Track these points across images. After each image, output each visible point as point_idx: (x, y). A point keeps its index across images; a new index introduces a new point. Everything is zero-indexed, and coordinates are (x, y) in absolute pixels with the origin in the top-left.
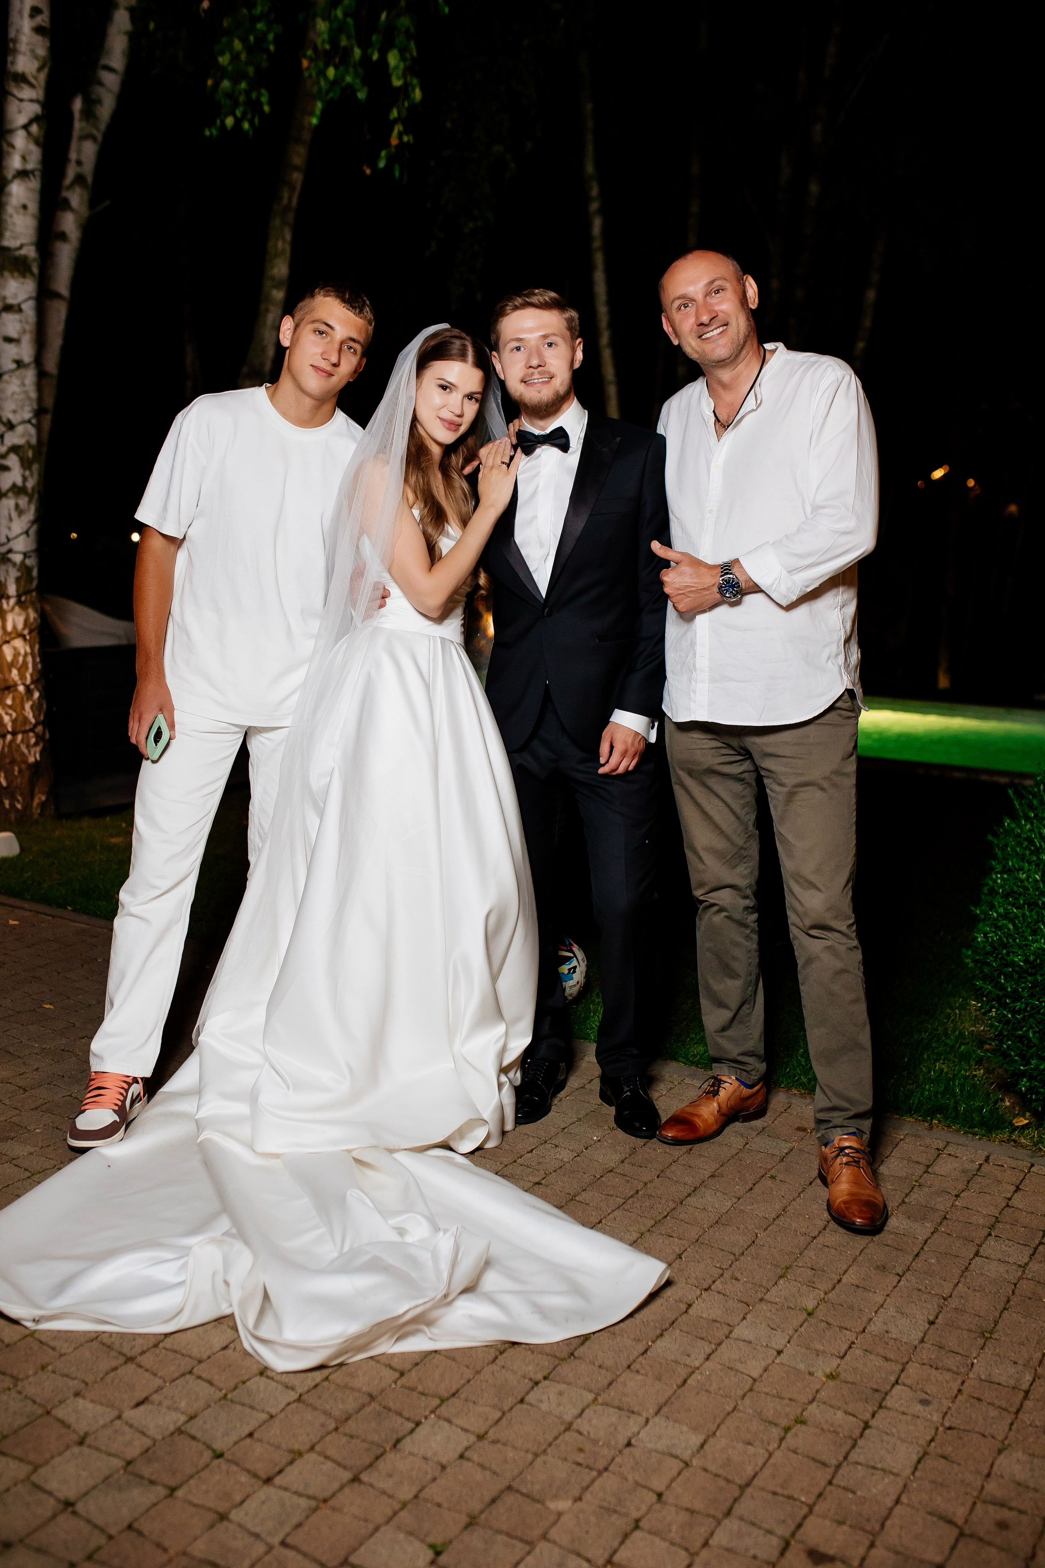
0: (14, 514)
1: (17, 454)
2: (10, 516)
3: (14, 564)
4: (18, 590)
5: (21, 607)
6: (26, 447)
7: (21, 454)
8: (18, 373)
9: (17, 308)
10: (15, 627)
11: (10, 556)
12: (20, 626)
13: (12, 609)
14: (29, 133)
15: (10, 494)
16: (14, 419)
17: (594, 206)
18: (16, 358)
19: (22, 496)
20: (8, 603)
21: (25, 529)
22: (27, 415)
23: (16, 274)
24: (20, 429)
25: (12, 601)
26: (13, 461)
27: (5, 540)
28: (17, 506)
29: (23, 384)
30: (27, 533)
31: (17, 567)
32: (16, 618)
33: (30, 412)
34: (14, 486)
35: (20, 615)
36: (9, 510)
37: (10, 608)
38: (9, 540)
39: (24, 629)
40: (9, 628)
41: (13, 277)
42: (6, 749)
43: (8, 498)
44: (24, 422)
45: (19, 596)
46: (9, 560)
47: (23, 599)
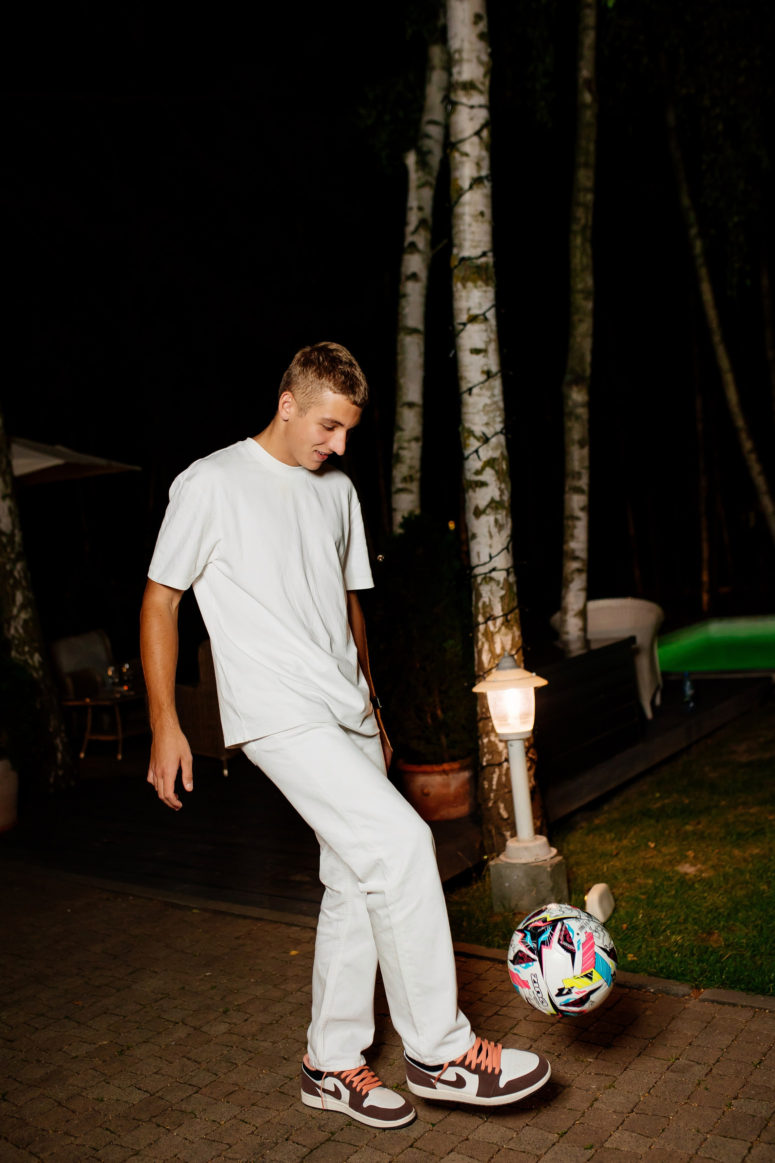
0: (494, 530)
1: (493, 468)
2: (490, 532)
3: (498, 583)
4: (503, 610)
5: (506, 627)
6: (500, 460)
7: (497, 468)
8: (487, 384)
9: (482, 317)
10: (503, 649)
11: (494, 574)
12: (508, 647)
13: (500, 629)
14: (481, 138)
15: (488, 511)
16: (489, 432)
17: (694, 231)
18: (485, 368)
19: (500, 511)
20: (494, 625)
21: (505, 545)
22: (499, 427)
23: (480, 283)
24: (494, 441)
25: (499, 621)
26: (489, 475)
27: (488, 559)
28: (496, 521)
29: (493, 395)
30: (507, 548)
31: (501, 585)
32: (503, 638)
33: (500, 422)
34: (492, 500)
35: (506, 635)
36: (489, 527)
37: (497, 629)
38: (491, 558)
39: (511, 649)
40: (498, 650)
41: (476, 287)
42: (504, 778)
43: (488, 515)
44: (496, 434)
45: (505, 615)
46: (491, 579)
47: (509, 617)
